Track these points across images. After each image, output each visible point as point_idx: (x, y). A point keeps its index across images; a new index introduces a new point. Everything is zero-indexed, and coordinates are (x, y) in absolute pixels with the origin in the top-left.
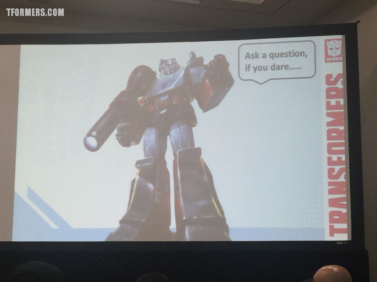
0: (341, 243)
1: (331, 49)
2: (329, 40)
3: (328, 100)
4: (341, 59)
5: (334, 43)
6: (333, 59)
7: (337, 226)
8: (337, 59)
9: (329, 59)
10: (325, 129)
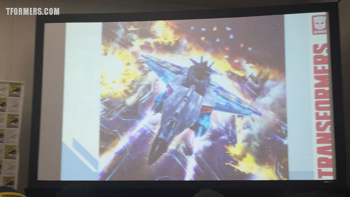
0: (328, 182)
1: (317, 23)
2: (316, 16)
3: (316, 66)
4: (325, 31)
5: (320, 18)
6: (319, 32)
7: (324, 170)
8: (322, 32)
9: (315, 32)
10: (314, 89)
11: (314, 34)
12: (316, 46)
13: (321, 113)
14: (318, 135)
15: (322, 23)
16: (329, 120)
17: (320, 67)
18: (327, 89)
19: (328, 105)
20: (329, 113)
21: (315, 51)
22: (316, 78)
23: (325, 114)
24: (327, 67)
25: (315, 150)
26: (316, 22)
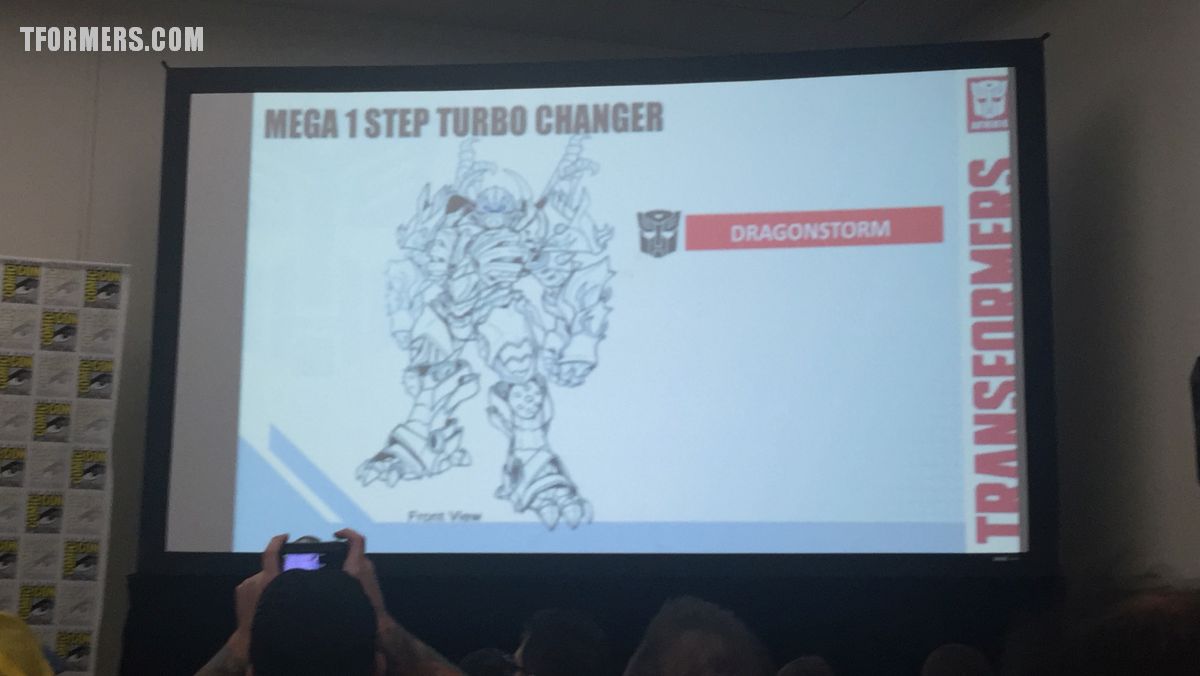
0: (1004, 559)
1: (982, 101)
2: (977, 80)
3: (975, 221)
4: (1005, 123)
5: (989, 85)
6: (987, 125)
7: (995, 519)
8: (996, 124)
9: (976, 125)
10: (967, 289)
11: (971, 130)
12: (976, 166)
13: (989, 358)
14: (979, 420)
15: (998, 100)
16: (1011, 378)
17: (986, 226)
18: (1007, 288)
19: (1009, 335)
20: (1010, 357)
21: (975, 180)
22: (976, 256)
23: (1000, 360)
24: (1007, 224)
25: (969, 464)
26: (977, 95)
